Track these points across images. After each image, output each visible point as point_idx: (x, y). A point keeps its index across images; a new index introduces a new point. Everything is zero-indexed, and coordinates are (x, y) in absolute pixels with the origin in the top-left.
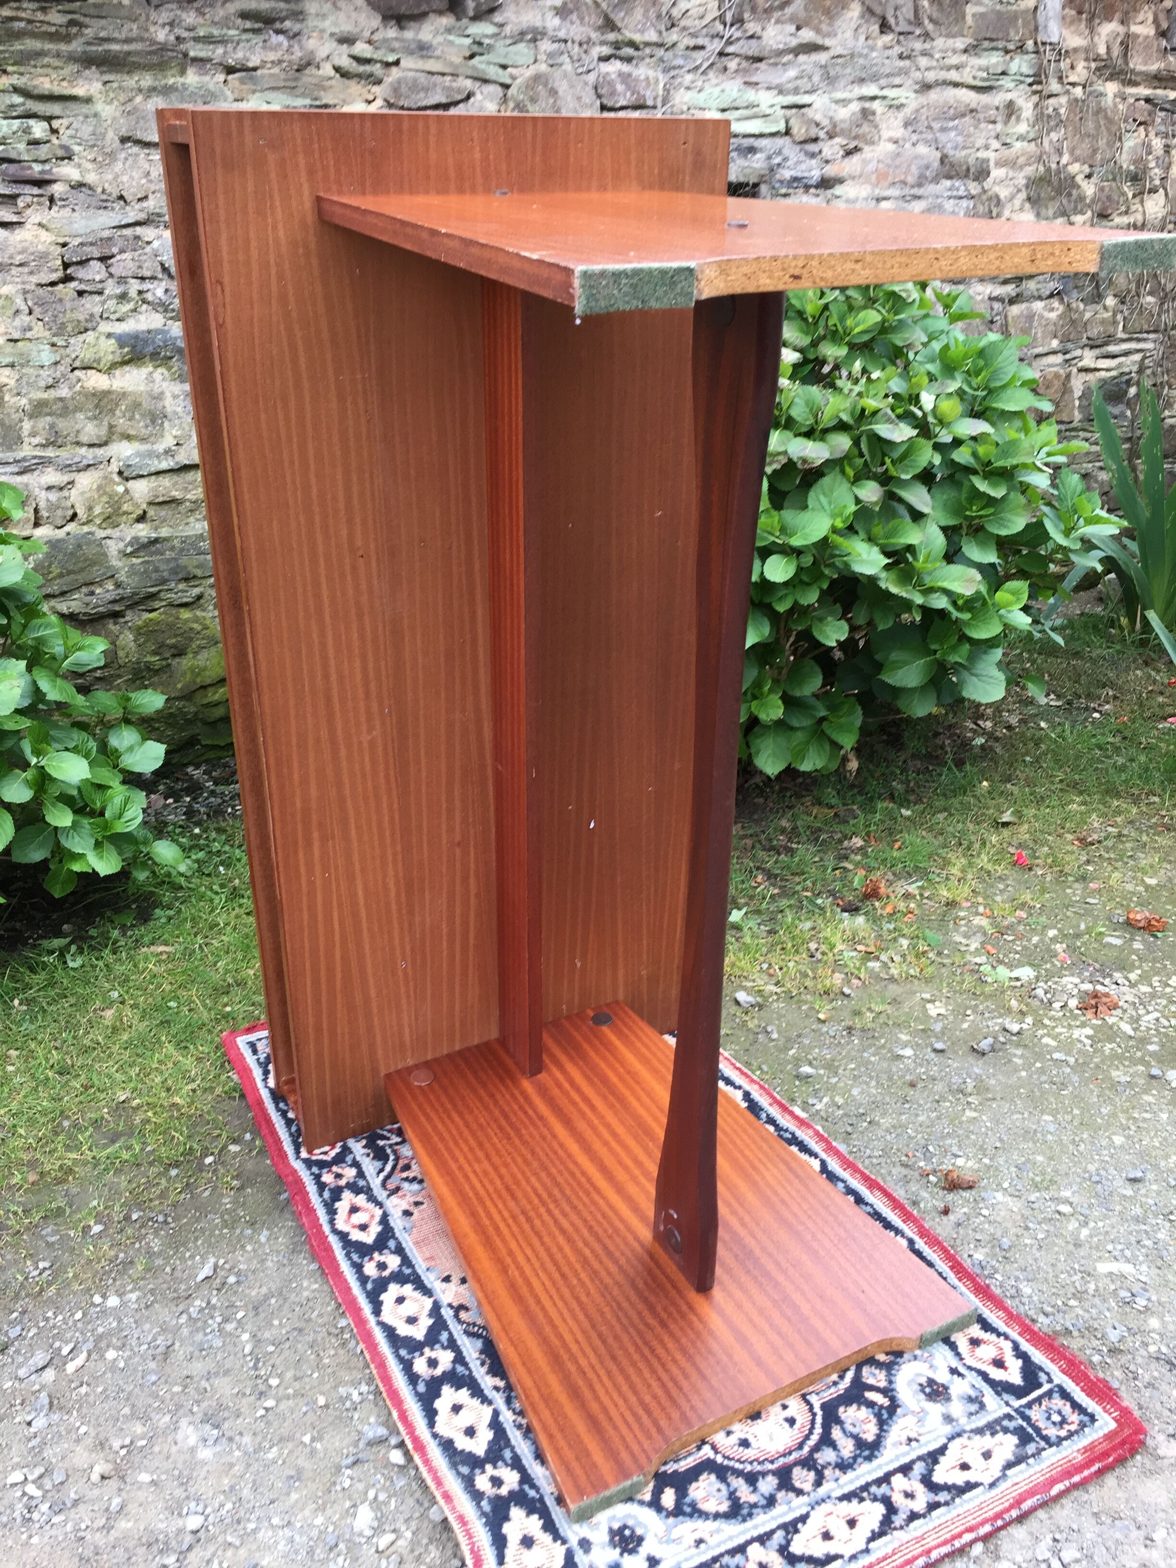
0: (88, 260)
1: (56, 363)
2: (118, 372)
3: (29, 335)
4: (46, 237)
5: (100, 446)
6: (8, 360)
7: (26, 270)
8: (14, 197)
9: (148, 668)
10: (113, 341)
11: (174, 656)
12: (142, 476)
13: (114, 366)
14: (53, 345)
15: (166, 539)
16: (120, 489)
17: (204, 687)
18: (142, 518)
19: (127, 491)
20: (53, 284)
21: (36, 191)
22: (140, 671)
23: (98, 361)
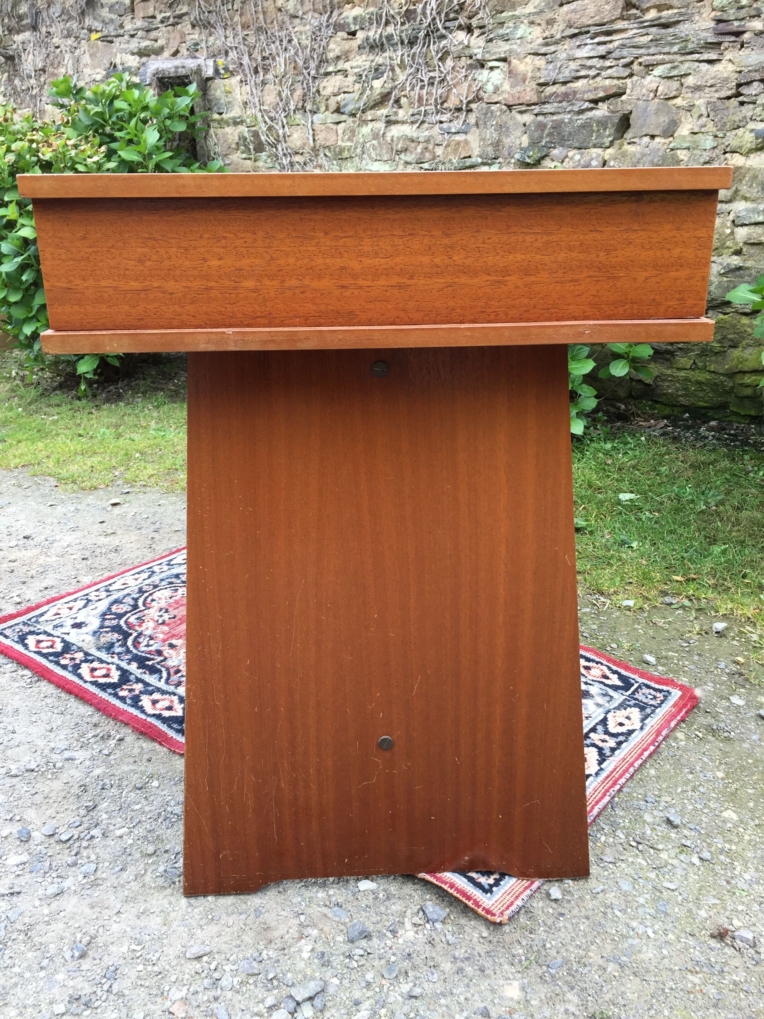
0: (752, 82)
1: (714, 148)
2: (752, 156)
3: (703, 130)
4: (731, 67)
5: (726, 202)
6: (687, 145)
7: (713, 89)
8: (720, 44)
9: (711, 350)
10: (753, 134)
11: (731, 347)
12: (746, 225)
13: (751, 151)
14: (716, 136)
15: (747, 268)
16: (728, 231)
17: (744, 373)
18: (738, 253)
19: (732, 233)
20: (729, 98)
21: (733, 38)
22: (706, 350)
23: (741, 147)
